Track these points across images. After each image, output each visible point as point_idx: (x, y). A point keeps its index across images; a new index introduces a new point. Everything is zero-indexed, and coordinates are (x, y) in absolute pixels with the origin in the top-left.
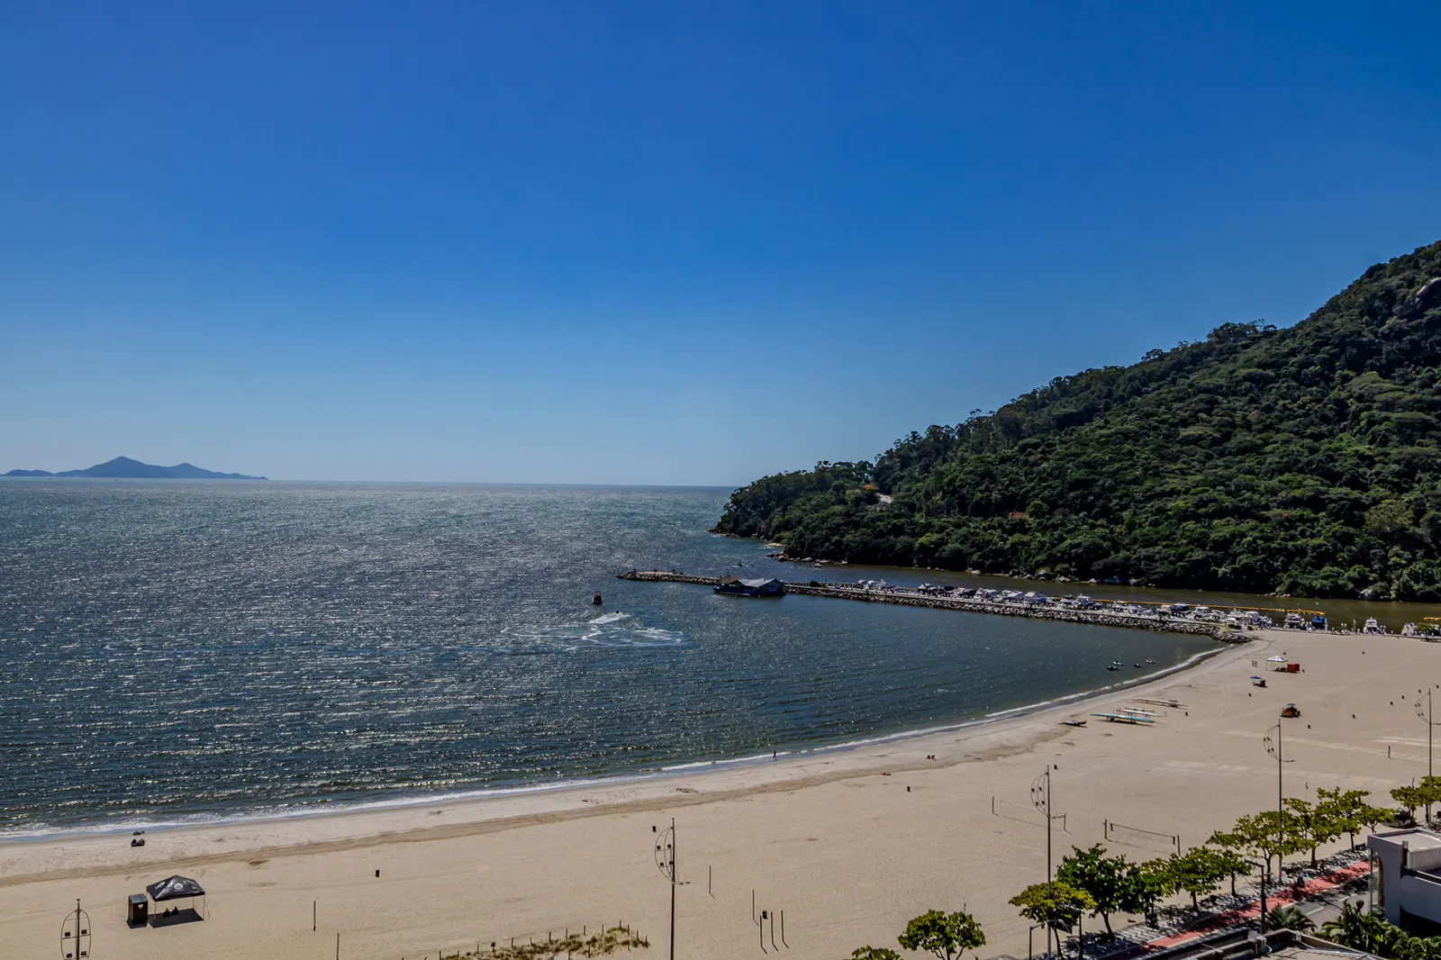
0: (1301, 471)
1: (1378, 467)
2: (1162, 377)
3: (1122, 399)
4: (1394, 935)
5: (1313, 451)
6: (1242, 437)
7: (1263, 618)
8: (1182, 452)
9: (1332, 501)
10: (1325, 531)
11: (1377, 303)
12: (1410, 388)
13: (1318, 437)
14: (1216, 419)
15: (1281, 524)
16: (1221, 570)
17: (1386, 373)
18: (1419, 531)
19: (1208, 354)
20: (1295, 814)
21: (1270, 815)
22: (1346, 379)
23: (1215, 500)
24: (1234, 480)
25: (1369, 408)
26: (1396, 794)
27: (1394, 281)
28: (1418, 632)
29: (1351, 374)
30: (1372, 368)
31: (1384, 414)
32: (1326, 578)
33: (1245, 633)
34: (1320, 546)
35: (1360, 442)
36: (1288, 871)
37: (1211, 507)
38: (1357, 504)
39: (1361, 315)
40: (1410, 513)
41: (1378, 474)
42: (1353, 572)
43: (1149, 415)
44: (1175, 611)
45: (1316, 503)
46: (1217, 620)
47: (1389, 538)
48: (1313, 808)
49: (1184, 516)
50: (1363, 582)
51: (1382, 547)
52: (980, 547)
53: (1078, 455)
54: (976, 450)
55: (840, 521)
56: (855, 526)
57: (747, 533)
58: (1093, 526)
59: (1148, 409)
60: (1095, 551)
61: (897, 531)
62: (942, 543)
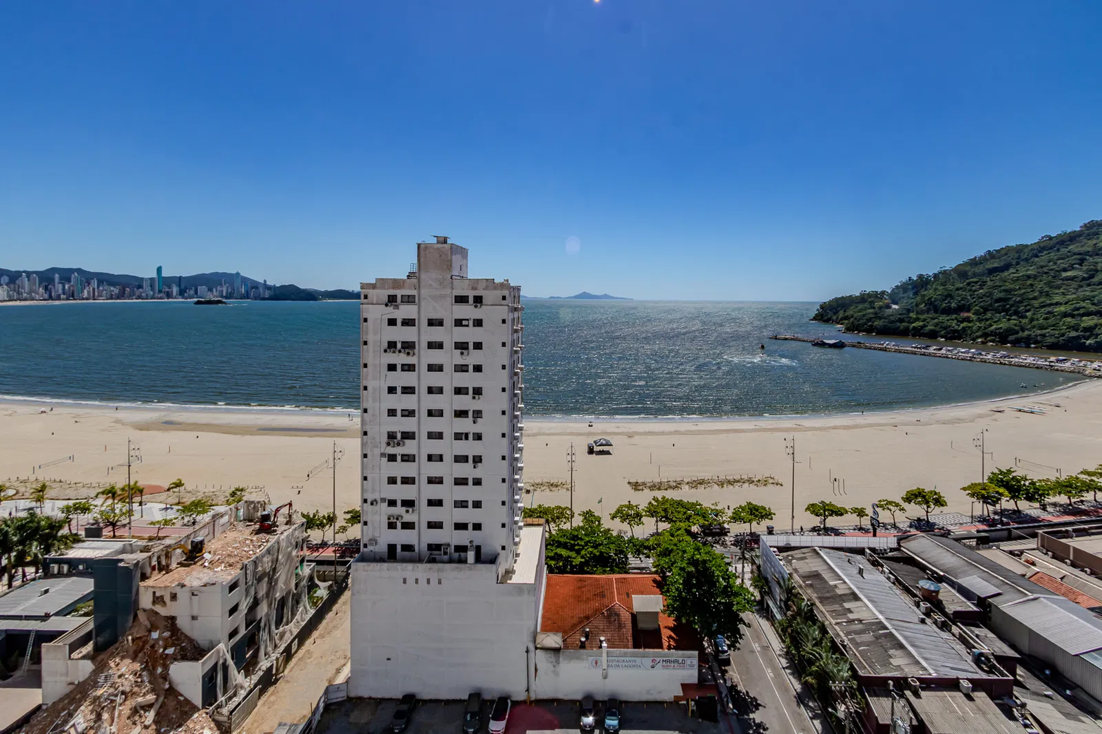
2: (1051, 248)
3: (1027, 260)
8: (1063, 284)
14: (1085, 268)
16: (1088, 342)
19: (1080, 236)
23: (1084, 307)
24: (1097, 298)
37: (1082, 311)
43: (1042, 267)
44: (1058, 361)
46: (1085, 366)
49: (1065, 315)
52: (945, 328)
53: (1000, 286)
54: (943, 284)
55: (871, 316)
56: (880, 318)
57: (827, 321)
58: (1009, 320)
59: (1043, 264)
60: (1010, 331)
61: (901, 321)
62: (924, 326)
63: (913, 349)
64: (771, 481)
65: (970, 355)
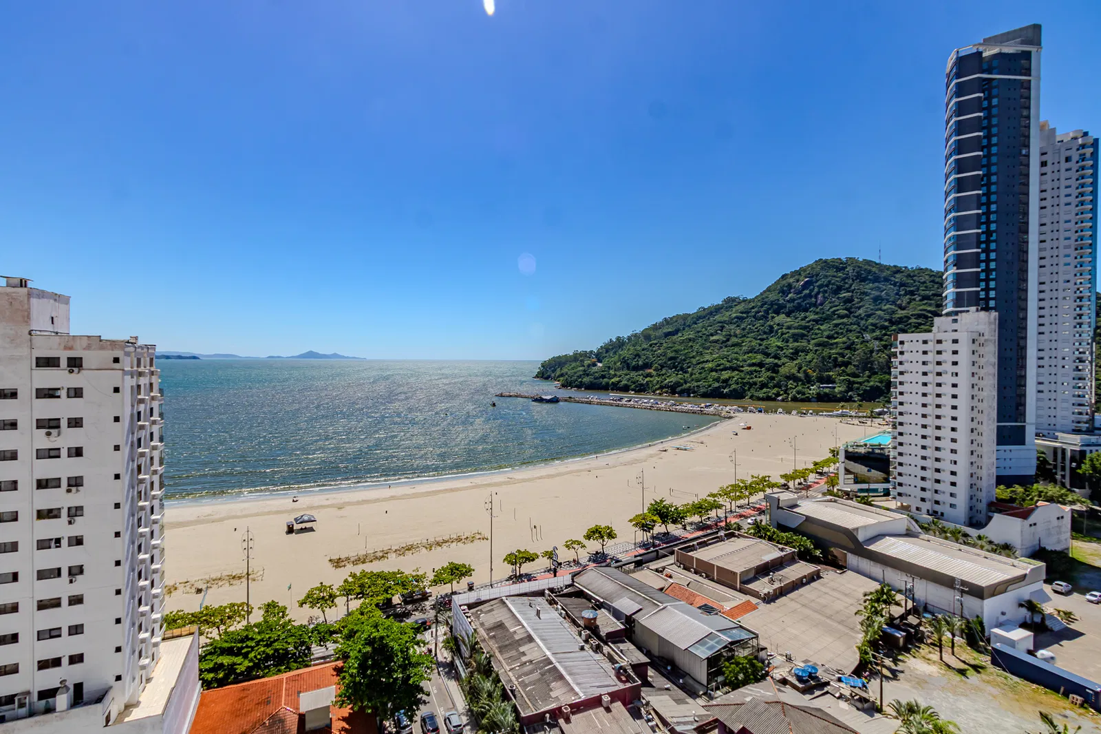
0: (755, 353)
1: (784, 351)
2: (704, 317)
3: (689, 326)
5: (760, 345)
6: (734, 340)
7: (740, 409)
8: (711, 346)
9: (767, 364)
10: (764, 375)
11: (785, 288)
12: (797, 321)
13: (762, 340)
14: (724, 333)
15: (748, 372)
16: (725, 391)
17: (788, 315)
18: (799, 375)
19: (722, 308)
20: (742, 485)
22: (773, 317)
23: (723, 364)
24: (730, 356)
25: (782, 328)
26: (782, 477)
27: (791, 280)
28: (798, 413)
29: (775, 315)
30: (783, 313)
31: (787, 330)
32: (764, 393)
33: (732, 415)
34: (762, 381)
35: (778, 341)
37: (722, 367)
38: (777, 365)
39: (779, 293)
40: (797, 368)
41: (784, 353)
42: (775, 390)
43: (698, 332)
44: (706, 406)
45: (761, 365)
46: (722, 410)
47: (788, 378)
48: (749, 482)
49: (712, 370)
50: (778, 395)
51: (786, 381)
52: (634, 383)
53: (672, 348)
54: (634, 346)
55: (581, 373)
56: (588, 375)
57: (547, 378)
58: (677, 374)
59: (699, 330)
60: (678, 384)
61: (603, 377)
62: (620, 381)
63: (611, 401)
64: (478, 536)
65: (650, 405)
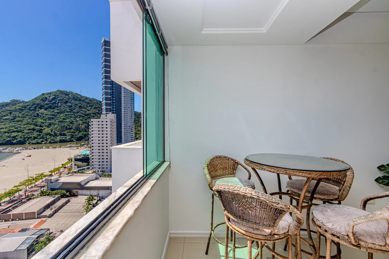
0: (30, 124)
1: (45, 124)
4: (50, 192)
5: (32, 121)
6: (18, 119)
7: (23, 149)
8: (4, 121)
9: (36, 129)
10: (35, 134)
11: (44, 99)
12: (50, 112)
13: (34, 119)
14: (12, 116)
15: (27, 133)
16: (14, 142)
17: (46, 109)
18: (52, 133)
19: (10, 104)
20: (31, 179)
21: (26, 180)
22: (38, 110)
23: (12, 129)
24: (16, 126)
25: (43, 115)
26: (49, 172)
27: (47, 96)
28: (52, 148)
29: (39, 109)
30: (43, 109)
31: (46, 116)
32: (36, 141)
33: (20, 151)
34: (35, 136)
35: (41, 120)
36: (30, 188)
37: (11, 131)
38: (41, 129)
39: (41, 100)
40: (50, 130)
41: (45, 125)
42: (41, 140)
44: (3, 149)
45: (34, 130)
46: (13, 150)
47: (47, 134)
48: (35, 177)
49: (5, 132)
50: (43, 141)
51: (46, 136)
